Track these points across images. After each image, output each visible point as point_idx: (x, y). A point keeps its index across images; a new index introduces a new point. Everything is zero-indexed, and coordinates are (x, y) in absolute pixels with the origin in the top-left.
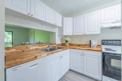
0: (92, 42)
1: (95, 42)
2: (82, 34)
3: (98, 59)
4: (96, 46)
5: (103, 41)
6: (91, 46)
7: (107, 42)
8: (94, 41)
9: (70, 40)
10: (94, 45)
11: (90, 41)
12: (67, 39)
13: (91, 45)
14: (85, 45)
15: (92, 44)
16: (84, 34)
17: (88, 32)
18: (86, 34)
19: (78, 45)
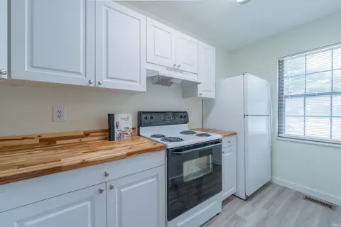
0: (117, 119)
1: (126, 119)
3: (157, 176)
4: (129, 133)
5: (144, 116)
6: (116, 136)
7: (151, 118)
8: (125, 116)
10: (123, 130)
13: (116, 130)
14: (87, 134)
15: (117, 126)
16: (93, 85)
18: (101, 86)
19: (42, 141)
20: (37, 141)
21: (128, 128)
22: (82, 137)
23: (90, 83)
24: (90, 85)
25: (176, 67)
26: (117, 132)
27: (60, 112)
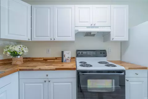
0: (65, 53)
1: (68, 53)
2: (48, 39)
3: (72, 82)
4: (69, 60)
5: (78, 52)
6: (64, 60)
7: (82, 53)
9: (25, 51)
10: (67, 58)
11: (63, 52)
12: (17, 49)
14: (56, 59)
17: (59, 38)
18: (55, 40)
19: (44, 59)
20: (42, 59)
21: (69, 57)
22: (54, 59)
23: (51, 39)
24: (52, 40)
25: (93, 25)
26: (64, 59)
27: (48, 50)
